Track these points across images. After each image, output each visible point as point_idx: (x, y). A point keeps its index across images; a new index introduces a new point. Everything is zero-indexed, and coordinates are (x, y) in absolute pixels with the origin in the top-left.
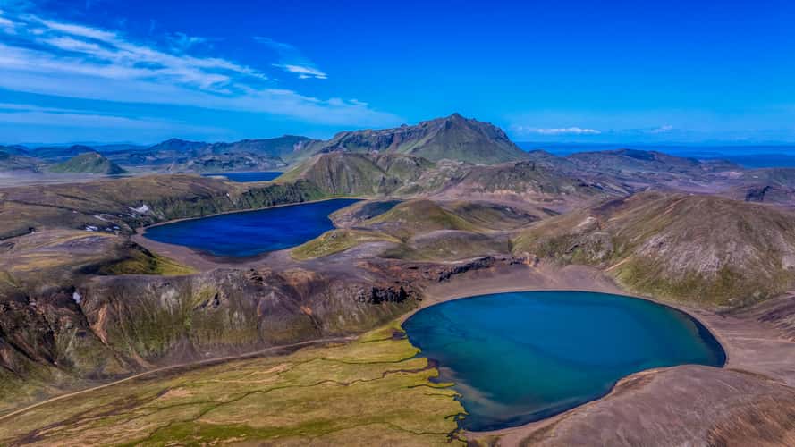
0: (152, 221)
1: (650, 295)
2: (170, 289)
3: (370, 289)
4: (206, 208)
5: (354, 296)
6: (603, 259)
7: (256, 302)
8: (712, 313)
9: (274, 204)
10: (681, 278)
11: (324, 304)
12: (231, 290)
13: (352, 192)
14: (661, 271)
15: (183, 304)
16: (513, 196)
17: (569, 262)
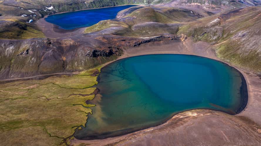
0: (53, 13)
1: (228, 61)
2: (12, 46)
3: (93, 50)
4: (76, 8)
5: (85, 53)
6: (215, 40)
7: (44, 53)
8: (255, 75)
9: (103, 6)
10: (247, 54)
11: (72, 56)
12: (35, 47)
13: (136, 3)
14: (239, 49)
15: (14, 53)
16: (198, 5)
17: (200, 40)
